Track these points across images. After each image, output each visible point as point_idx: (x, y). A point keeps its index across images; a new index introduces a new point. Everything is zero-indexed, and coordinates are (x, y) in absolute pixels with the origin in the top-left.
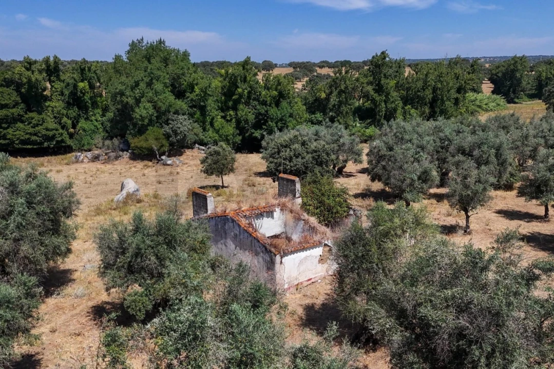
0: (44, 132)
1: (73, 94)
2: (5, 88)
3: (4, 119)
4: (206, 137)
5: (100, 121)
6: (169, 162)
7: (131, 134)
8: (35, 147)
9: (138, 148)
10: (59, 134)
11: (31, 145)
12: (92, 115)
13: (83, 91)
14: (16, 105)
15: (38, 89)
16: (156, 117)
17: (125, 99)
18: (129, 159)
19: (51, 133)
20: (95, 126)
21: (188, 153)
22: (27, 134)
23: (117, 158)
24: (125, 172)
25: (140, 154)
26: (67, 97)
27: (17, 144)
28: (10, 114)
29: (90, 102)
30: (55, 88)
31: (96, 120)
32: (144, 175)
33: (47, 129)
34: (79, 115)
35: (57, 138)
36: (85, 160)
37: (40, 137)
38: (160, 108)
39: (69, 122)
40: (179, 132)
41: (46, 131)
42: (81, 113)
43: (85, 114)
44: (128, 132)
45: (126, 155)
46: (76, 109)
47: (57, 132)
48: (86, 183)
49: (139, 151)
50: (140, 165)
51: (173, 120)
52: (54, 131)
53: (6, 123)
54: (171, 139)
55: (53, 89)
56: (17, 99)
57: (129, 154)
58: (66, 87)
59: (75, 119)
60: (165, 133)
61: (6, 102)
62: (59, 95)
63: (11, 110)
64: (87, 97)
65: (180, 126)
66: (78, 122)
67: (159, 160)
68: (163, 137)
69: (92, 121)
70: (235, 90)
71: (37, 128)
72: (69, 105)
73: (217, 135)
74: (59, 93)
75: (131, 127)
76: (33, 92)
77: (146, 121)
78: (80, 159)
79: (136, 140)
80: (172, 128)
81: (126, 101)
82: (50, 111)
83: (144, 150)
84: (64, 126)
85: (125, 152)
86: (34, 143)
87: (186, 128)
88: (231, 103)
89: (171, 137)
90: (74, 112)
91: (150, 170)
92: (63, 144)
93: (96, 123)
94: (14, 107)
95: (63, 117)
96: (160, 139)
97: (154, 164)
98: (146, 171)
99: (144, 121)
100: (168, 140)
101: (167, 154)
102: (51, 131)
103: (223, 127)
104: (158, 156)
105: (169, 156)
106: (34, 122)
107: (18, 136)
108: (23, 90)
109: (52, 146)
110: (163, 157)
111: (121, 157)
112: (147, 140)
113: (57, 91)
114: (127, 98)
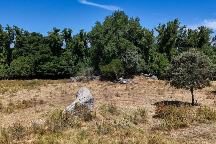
0: (59, 66)
1: (76, 47)
2: (45, 45)
3: (41, 59)
4: (148, 69)
5: (88, 63)
6: (125, 82)
7: (101, 64)
8: (54, 74)
9: (105, 72)
10: (66, 68)
11: (52, 73)
12: (85, 59)
13: (81, 46)
14: (48, 52)
15: (59, 45)
16: (117, 52)
17: (99, 41)
18: (99, 80)
19: (62, 67)
20: (86, 65)
21: (136, 78)
22: (51, 67)
23: (92, 79)
24: (94, 87)
25: (106, 77)
26: (73, 49)
27: (46, 73)
28: (44, 57)
29: (84, 52)
30: (68, 45)
31: (87, 62)
32: (106, 90)
33: (61, 65)
34: (78, 59)
35: (65, 69)
36: (74, 81)
37: (56, 69)
38: (120, 47)
39: (73, 62)
40: (132, 61)
41: (60, 66)
42: (79, 58)
43: (81, 58)
44: (100, 63)
45: (98, 78)
46: (77, 55)
47: (65, 67)
48: (63, 93)
49: (105, 75)
50: (105, 83)
51: (128, 54)
52: (64, 66)
53: (42, 62)
54: (126, 67)
55: (67, 46)
56: (49, 50)
57: (99, 77)
58: (73, 44)
59: (76, 61)
60: (122, 62)
61: (43, 51)
62: (70, 49)
63: (45, 55)
64: (83, 50)
65: (134, 57)
66: (77, 63)
67: (118, 81)
68: (122, 65)
69: (84, 62)
70: (168, 39)
71: (55, 64)
72: (74, 53)
73: (158, 65)
74: (69, 48)
75: (102, 60)
76: (56, 46)
77: (111, 54)
78: (72, 80)
79: (104, 67)
80: (127, 59)
81: (100, 42)
82: (65, 57)
83: (108, 74)
84: (70, 64)
85: (97, 76)
86: (53, 72)
87: (137, 59)
88: (165, 48)
89: (127, 65)
90: (76, 57)
91: (111, 87)
92: (68, 73)
93: (86, 64)
94: (47, 53)
95: (70, 60)
96: (119, 66)
97: (114, 83)
98: (108, 87)
99: (109, 55)
100: (125, 67)
101: (123, 76)
102: (63, 66)
103: (162, 60)
104: (117, 78)
105: (125, 78)
106: (54, 61)
107: (46, 68)
108: (52, 45)
109: (62, 74)
110: (121, 79)
111: (94, 79)
112: (111, 67)
113: (69, 47)
114: (100, 40)
